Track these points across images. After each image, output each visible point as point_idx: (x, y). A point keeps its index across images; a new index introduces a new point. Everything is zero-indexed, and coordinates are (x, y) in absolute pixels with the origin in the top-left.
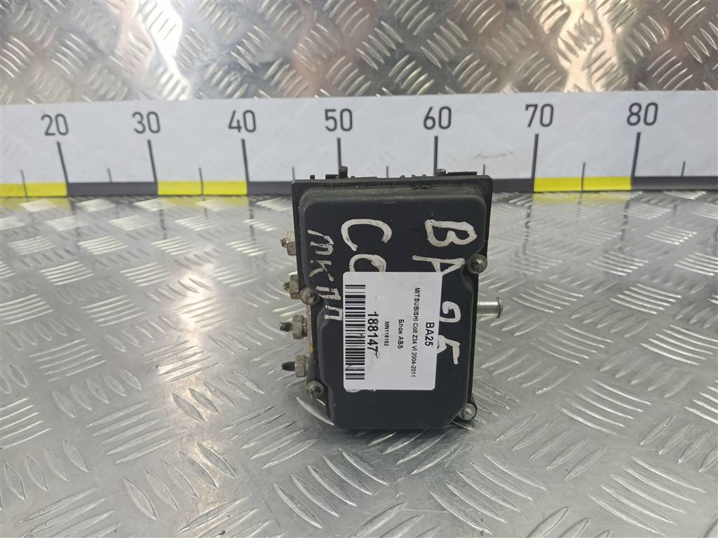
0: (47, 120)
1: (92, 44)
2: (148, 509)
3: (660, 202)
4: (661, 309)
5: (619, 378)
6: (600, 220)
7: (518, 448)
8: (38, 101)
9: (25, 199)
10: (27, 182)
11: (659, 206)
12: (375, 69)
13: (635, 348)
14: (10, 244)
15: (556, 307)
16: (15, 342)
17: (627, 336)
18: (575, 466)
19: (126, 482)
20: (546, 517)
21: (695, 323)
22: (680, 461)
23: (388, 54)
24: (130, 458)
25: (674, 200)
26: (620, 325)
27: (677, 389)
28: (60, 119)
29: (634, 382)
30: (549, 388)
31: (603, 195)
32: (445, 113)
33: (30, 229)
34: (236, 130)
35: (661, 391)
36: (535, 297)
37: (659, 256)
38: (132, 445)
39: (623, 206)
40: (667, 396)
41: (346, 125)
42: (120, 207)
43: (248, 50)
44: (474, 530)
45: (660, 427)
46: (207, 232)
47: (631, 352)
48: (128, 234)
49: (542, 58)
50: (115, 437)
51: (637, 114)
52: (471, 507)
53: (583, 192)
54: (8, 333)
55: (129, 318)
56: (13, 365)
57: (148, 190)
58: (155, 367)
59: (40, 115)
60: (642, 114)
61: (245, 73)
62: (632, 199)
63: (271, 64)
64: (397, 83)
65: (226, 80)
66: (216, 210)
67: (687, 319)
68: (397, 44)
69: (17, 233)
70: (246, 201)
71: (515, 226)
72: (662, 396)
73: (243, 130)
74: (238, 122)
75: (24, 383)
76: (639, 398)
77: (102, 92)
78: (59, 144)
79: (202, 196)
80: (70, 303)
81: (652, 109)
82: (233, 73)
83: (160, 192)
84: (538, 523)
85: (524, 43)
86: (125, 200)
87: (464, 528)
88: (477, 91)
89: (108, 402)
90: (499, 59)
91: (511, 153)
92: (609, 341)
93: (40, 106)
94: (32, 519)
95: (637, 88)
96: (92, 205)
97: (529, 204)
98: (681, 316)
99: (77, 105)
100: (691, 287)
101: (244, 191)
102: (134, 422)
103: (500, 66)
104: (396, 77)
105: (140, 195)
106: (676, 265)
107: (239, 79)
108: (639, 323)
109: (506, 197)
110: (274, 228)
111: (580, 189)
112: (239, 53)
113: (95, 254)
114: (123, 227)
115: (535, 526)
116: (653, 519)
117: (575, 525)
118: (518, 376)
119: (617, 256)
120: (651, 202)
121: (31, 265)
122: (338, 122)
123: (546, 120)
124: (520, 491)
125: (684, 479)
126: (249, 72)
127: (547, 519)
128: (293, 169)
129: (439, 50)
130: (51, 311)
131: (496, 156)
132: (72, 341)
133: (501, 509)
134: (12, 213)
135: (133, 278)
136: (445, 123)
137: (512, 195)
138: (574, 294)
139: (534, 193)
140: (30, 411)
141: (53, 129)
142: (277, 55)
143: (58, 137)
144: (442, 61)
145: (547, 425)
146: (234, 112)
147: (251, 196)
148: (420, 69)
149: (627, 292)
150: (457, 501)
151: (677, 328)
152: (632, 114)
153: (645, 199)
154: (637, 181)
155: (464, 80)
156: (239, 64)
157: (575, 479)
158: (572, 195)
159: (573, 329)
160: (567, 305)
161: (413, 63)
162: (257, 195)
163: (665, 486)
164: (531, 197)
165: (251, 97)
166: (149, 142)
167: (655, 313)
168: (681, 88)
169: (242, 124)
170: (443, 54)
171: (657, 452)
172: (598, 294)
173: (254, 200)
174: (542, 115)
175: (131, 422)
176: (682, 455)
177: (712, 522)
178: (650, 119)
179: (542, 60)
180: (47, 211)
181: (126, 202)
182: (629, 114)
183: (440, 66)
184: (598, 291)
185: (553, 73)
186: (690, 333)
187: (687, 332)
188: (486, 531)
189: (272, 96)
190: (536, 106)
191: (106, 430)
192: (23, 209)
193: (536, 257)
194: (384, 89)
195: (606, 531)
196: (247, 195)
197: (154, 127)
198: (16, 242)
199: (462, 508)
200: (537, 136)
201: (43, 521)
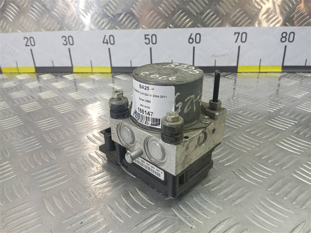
0: (26, 39)
1: (44, 6)
2: (52, 211)
3: (294, 77)
4: (287, 127)
5: (263, 159)
6: (266, 85)
7: (213, 190)
8: (22, 31)
9: (18, 74)
10: (19, 66)
11: (294, 80)
12: (167, 17)
13: (272, 146)
14: (9, 93)
15: (240, 126)
16: (6, 137)
17: (270, 140)
18: (237, 199)
19: (44, 199)
20: (221, 221)
21: (302, 135)
22: (285, 198)
23: (173, 10)
24: (47, 189)
25: (301, 76)
26: (267, 135)
27: (289, 165)
28: (32, 39)
29: (269, 161)
30: (231, 163)
31: (269, 74)
32: (198, 36)
33: (18, 87)
34: (106, 44)
35: (281, 166)
36: (231, 121)
37: (290, 103)
38: (49, 183)
39: (278, 79)
40: (283, 168)
41: (154, 42)
42: (57, 77)
43: (111, 8)
44: (188, 226)
45: (278, 183)
46: (92, 89)
47: (270, 147)
48: (59, 90)
49: (242, 11)
50: (42, 180)
51: (285, 37)
52: (188, 216)
53: (260, 72)
54: (4, 133)
55: (54, 127)
56: (4, 147)
57: (69, 70)
58: (62, 149)
59: (23, 37)
60: (287, 37)
61: (110, 18)
62: (282, 76)
63: (121, 14)
64: (177, 23)
65: (102, 22)
66: (97, 79)
67: (298, 133)
68: (177, 5)
69: (12, 89)
70: (110, 75)
71: (227, 88)
72: (281, 168)
73: (109, 44)
74: (107, 40)
75: (8, 155)
76: (271, 169)
77: (49, 27)
78: (31, 50)
79: (92, 73)
80: (30, 120)
81: (292, 35)
82: (104, 18)
83: (74, 71)
84: (217, 224)
85: (234, 4)
86: (59, 75)
87: (184, 225)
88: (212, 26)
89: (41, 164)
90: (223, 12)
91: (228, 55)
92: (261, 142)
93: (23, 33)
94: (5, 214)
95: (286, 25)
96: (45, 77)
97: (235, 78)
98: (296, 131)
99: (38, 33)
100: (302, 118)
101: (110, 71)
102: (51, 173)
103: (223, 15)
104: (176, 20)
105: (66, 72)
106: (297, 107)
107: (107, 21)
108: (276, 134)
109: (225, 74)
110: (121, 88)
111: (258, 71)
112: (107, 9)
113: (44, 98)
114: (57, 87)
115: (215, 225)
116: (268, 225)
117: (233, 226)
118: (218, 157)
119: (271, 103)
120: (290, 77)
121: (17, 103)
122: (150, 40)
123: (244, 40)
124: (211, 209)
125: (286, 207)
126: (111, 18)
127: (221, 222)
128: (131, 61)
129: (195, 7)
130: (22, 123)
131: (221, 56)
132: (30, 137)
133: (202, 217)
134: (12, 80)
135: (58, 110)
136: (198, 41)
137: (228, 73)
138: (249, 120)
139: (237, 72)
140: (9, 167)
141: (29, 43)
142: (124, 10)
143: (31, 47)
144: (197, 13)
145: (228, 180)
146: (105, 36)
147: (113, 73)
148: (187, 16)
149: (272, 119)
150: (183, 213)
151: (293, 137)
152: (283, 37)
153: (288, 76)
154: (284, 68)
155: (207, 21)
156: (107, 14)
157: (237, 205)
158: (255, 74)
159: (246, 136)
160: (245, 125)
161: (184, 13)
162: (116, 73)
163: (276, 210)
164: (237, 74)
165: (113, 29)
166: (69, 49)
167: (284, 129)
168: (306, 25)
169: (109, 41)
170: (197, 10)
171: (275, 194)
172: (260, 120)
173: (114, 75)
174: (242, 37)
175: (50, 173)
176: (286, 196)
177: (295, 227)
178: (291, 39)
179: (242, 12)
180: (26, 79)
181: (60, 75)
182: (281, 37)
183: (196, 15)
184: (260, 119)
185: (247, 18)
186: (299, 139)
187: (297, 139)
188: (193, 227)
189: (121, 29)
190: (239, 33)
191: (39, 176)
192: (17, 78)
193: (234, 103)
194: (171, 25)
195: (246, 229)
196: (111, 73)
197: (71, 43)
198: (12, 93)
199: (184, 216)
200: (239, 47)
201: (9, 215)
